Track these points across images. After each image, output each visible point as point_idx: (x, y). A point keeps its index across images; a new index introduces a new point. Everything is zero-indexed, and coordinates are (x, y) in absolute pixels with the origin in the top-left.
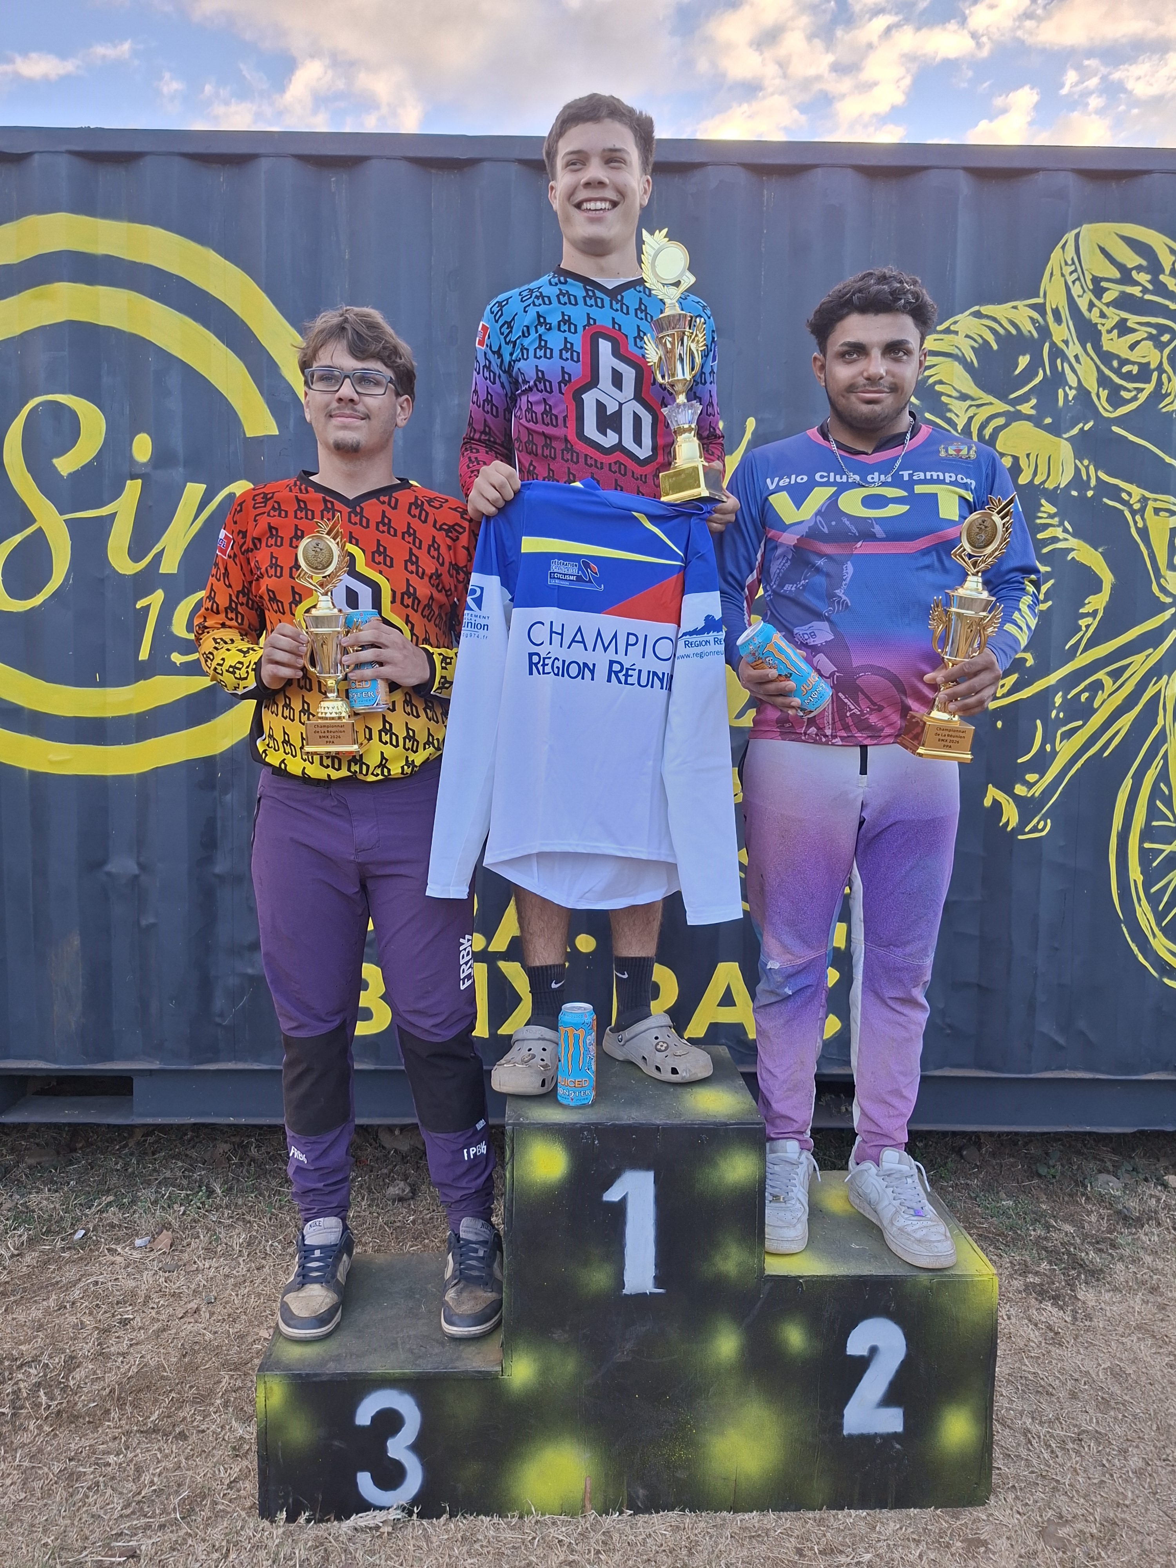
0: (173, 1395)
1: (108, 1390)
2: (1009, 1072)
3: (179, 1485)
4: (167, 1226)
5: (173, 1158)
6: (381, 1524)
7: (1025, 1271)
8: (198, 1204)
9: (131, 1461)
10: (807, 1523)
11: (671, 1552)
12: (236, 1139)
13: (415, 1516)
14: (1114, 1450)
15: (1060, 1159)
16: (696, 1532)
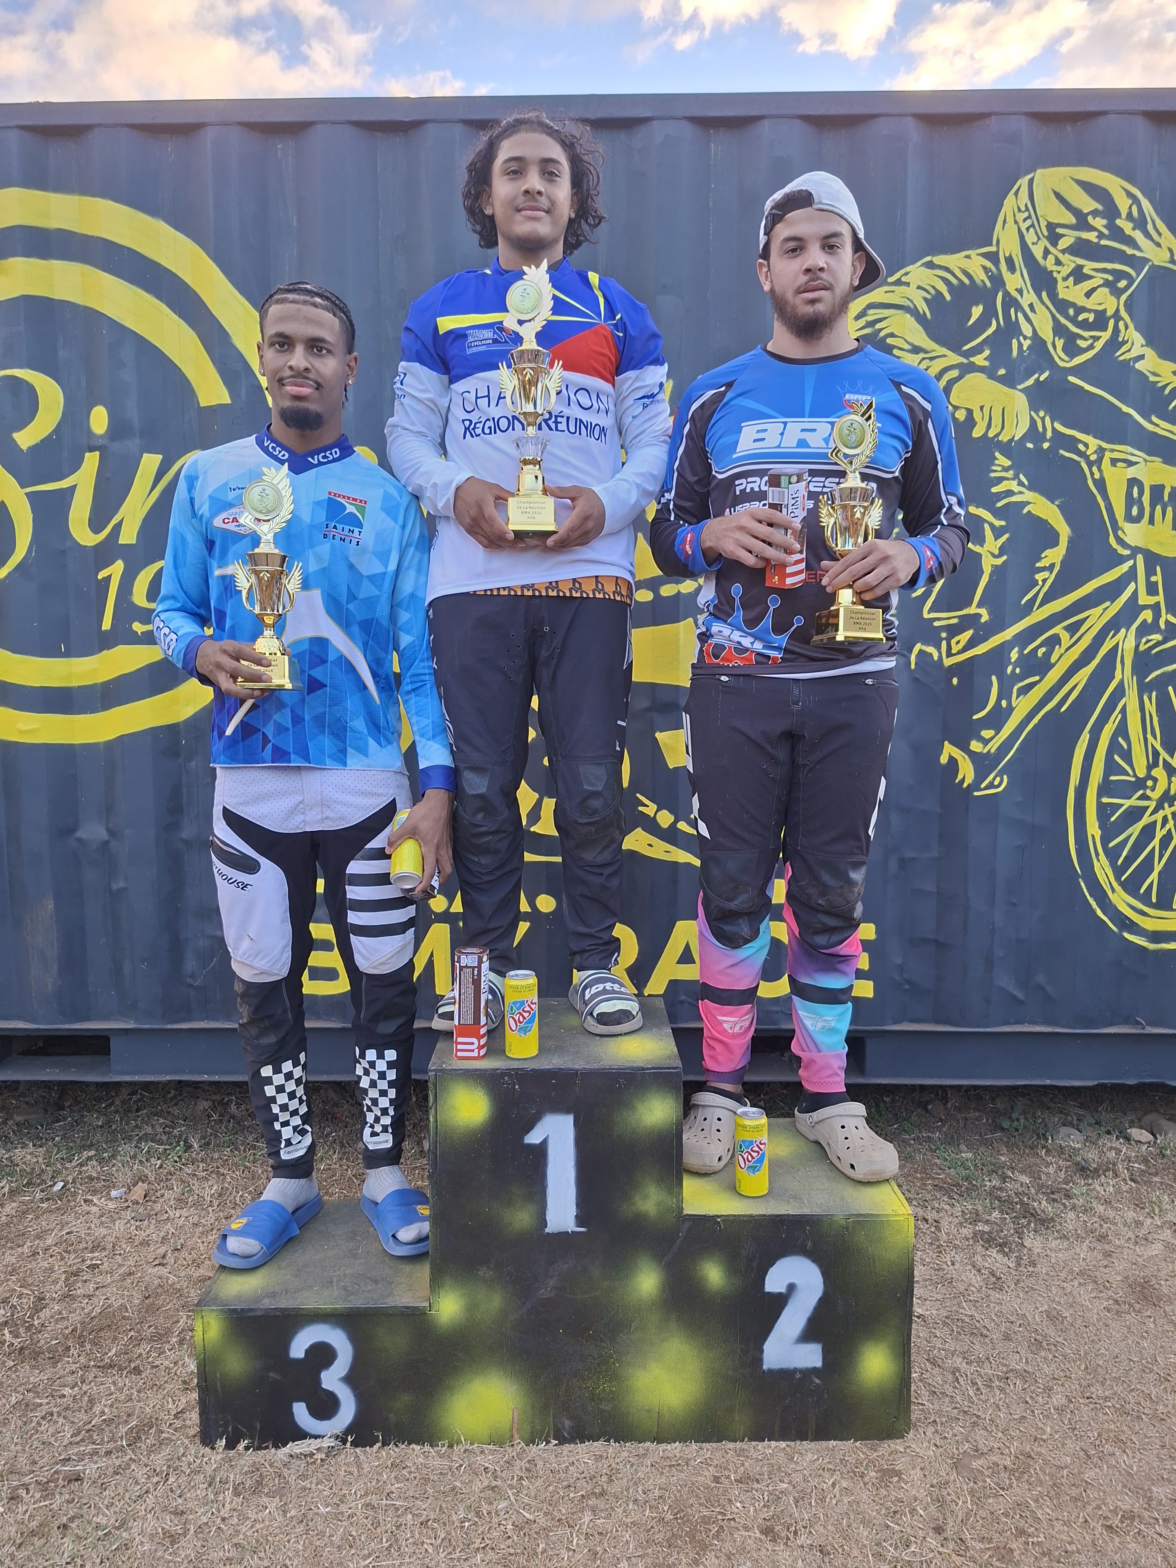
0: (132, 1333)
1: (70, 1329)
2: (967, 1027)
3: (129, 1415)
4: (143, 1179)
5: (155, 1115)
6: (315, 1452)
7: (976, 1219)
8: (175, 1158)
9: (85, 1393)
10: (727, 1453)
11: (591, 1479)
12: (218, 1098)
13: (349, 1444)
14: (1039, 1388)
15: (1024, 1112)
16: (618, 1461)
